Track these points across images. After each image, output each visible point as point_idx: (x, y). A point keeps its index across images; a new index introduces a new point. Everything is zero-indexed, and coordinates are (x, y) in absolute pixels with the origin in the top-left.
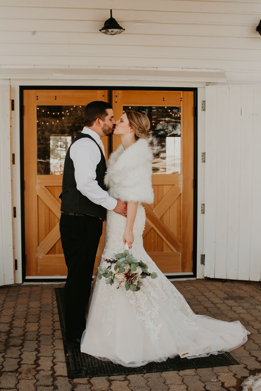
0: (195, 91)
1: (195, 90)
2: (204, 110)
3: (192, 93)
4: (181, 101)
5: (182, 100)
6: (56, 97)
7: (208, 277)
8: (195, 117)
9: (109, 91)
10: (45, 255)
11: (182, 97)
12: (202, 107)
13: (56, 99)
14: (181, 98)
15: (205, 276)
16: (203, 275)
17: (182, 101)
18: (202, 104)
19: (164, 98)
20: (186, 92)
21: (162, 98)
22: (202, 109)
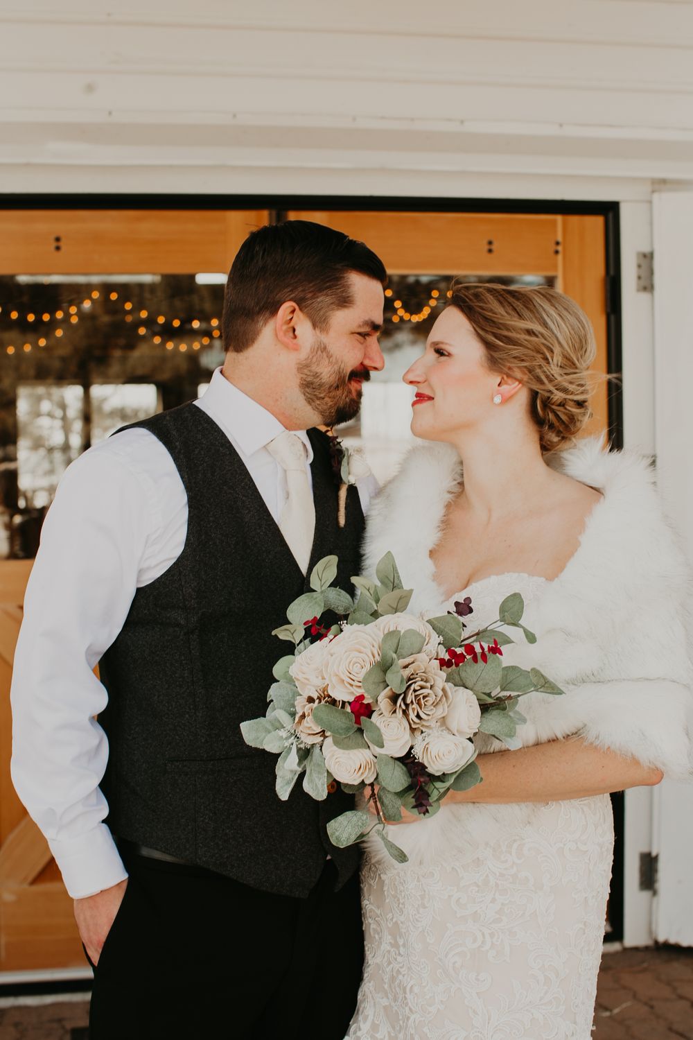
0: (611, 215)
1: (609, 211)
2: (645, 289)
3: (596, 223)
4: (557, 252)
5: (560, 248)
6: (58, 239)
7: (672, 940)
8: (612, 318)
9: (274, 213)
10: (25, 886)
11: (560, 239)
12: (639, 278)
13: (58, 248)
14: (558, 243)
15: (661, 939)
16: (650, 932)
17: (560, 257)
18: (639, 266)
19: (490, 243)
20: (574, 220)
21: (485, 242)
22: (638, 284)
